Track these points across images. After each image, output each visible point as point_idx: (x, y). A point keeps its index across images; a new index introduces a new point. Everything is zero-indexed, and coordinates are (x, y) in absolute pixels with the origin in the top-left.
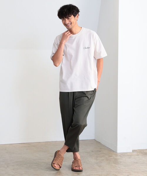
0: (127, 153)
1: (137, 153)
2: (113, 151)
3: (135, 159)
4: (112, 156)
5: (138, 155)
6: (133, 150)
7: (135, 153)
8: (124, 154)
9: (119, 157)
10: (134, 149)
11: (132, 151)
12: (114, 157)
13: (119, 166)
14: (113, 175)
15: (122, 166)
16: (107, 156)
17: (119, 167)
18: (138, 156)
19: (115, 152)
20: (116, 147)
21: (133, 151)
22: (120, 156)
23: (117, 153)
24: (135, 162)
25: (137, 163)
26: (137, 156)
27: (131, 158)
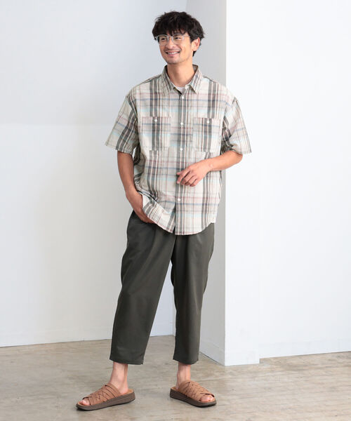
0: (247, 366)
1: (269, 366)
2: (216, 363)
3: (265, 380)
4: (211, 375)
5: (272, 371)
6: (260, 360)
7: (266, 367)
8: (239, 370)
9: (230, 376)
10: (264, 357)
11: (258, 362)
12: (217, 377)
13: (230, 398)
14: (215, 419)
15: (235, 397)
16: (200, 375)
17: (228, 400)
18: (273, 374)
19: (220, 364)
20: (222, 354)
21: (263, 361)
22: (231, 373)
23: (223, 365)
24: (265, 388)
25: (270, 388)
26: (270, 374)
27: (256, 379)
